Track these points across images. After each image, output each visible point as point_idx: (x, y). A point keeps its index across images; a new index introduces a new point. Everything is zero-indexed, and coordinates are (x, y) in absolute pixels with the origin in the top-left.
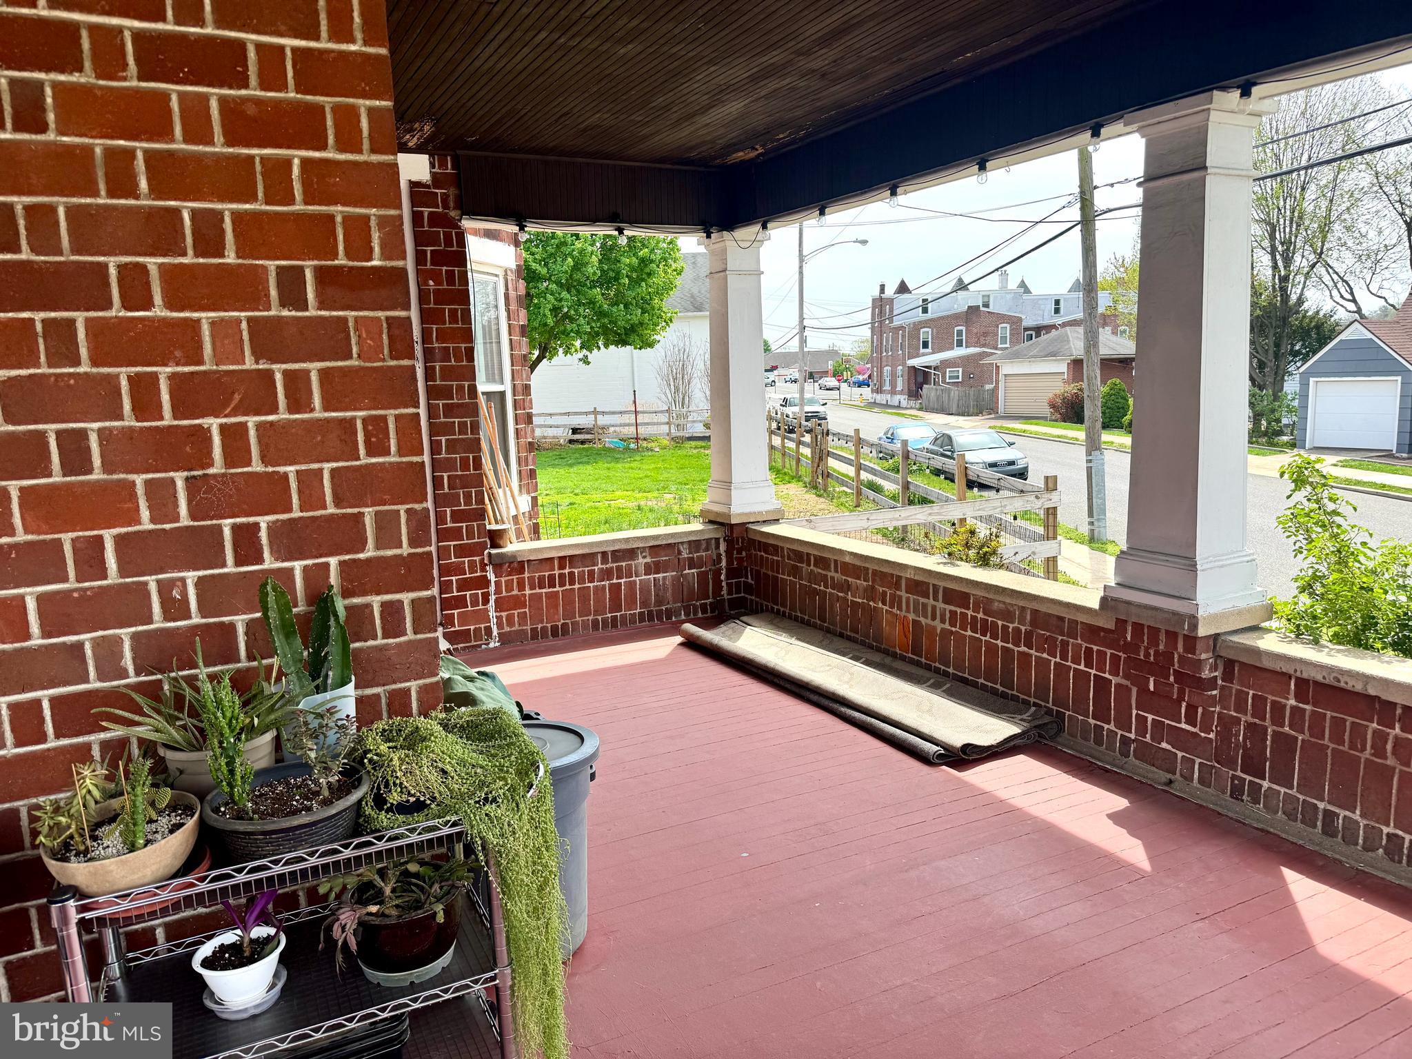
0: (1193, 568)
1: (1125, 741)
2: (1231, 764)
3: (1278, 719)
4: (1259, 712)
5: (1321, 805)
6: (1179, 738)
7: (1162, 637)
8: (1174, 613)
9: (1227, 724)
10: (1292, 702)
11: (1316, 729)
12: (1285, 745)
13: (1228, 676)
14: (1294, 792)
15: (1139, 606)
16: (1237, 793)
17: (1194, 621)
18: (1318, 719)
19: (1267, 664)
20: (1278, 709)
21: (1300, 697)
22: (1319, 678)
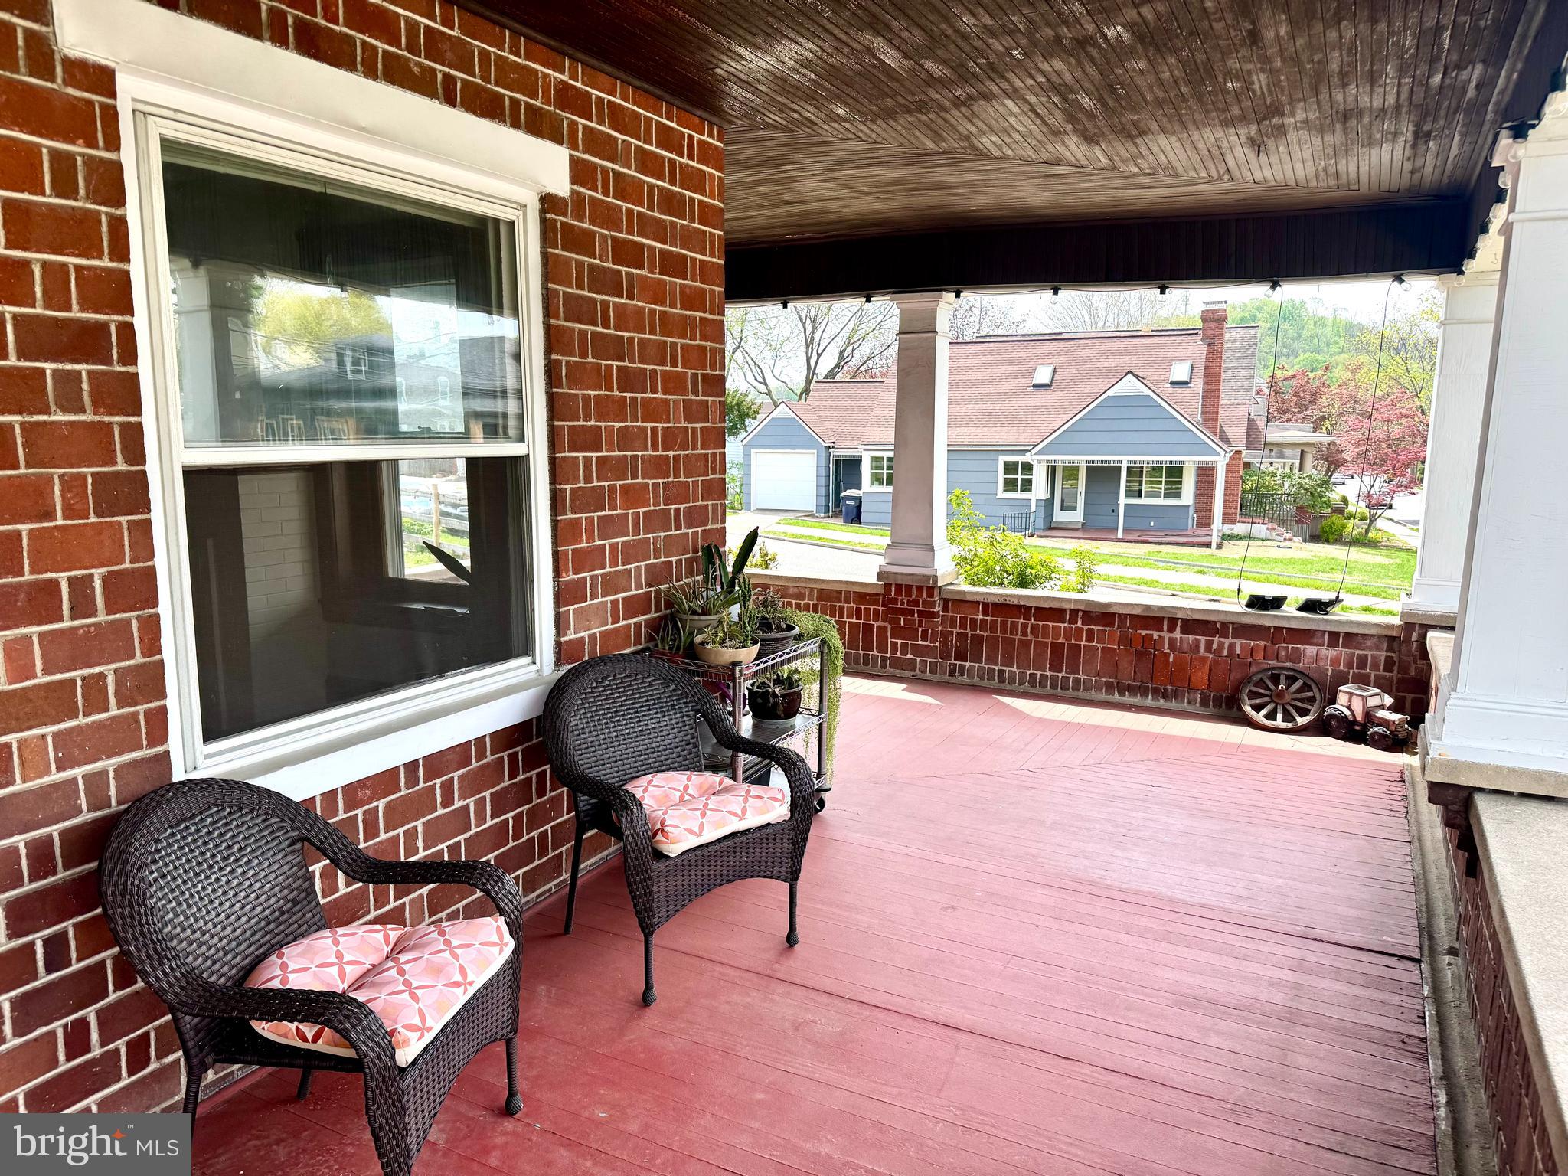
0: (932, 549)
1: (884, 659)
2: (948, 657)
3: (973, 628)
4: (963, 626)
5: (997, 668)
6: (917, 650)
7: (914, 590)
8: (924, 576)
9: (946, 636)
10: (981, 617)
11: (994, 629)
12: (977, 640)
13: (946, 609)
14: (983, 665)
15: (902, 574)
16: (952, 673)
17: (935, 578)
18: (994, 622)
19: (969, 598)
20: (973, 622)
21: (985, 613)
22: (996, 601)
